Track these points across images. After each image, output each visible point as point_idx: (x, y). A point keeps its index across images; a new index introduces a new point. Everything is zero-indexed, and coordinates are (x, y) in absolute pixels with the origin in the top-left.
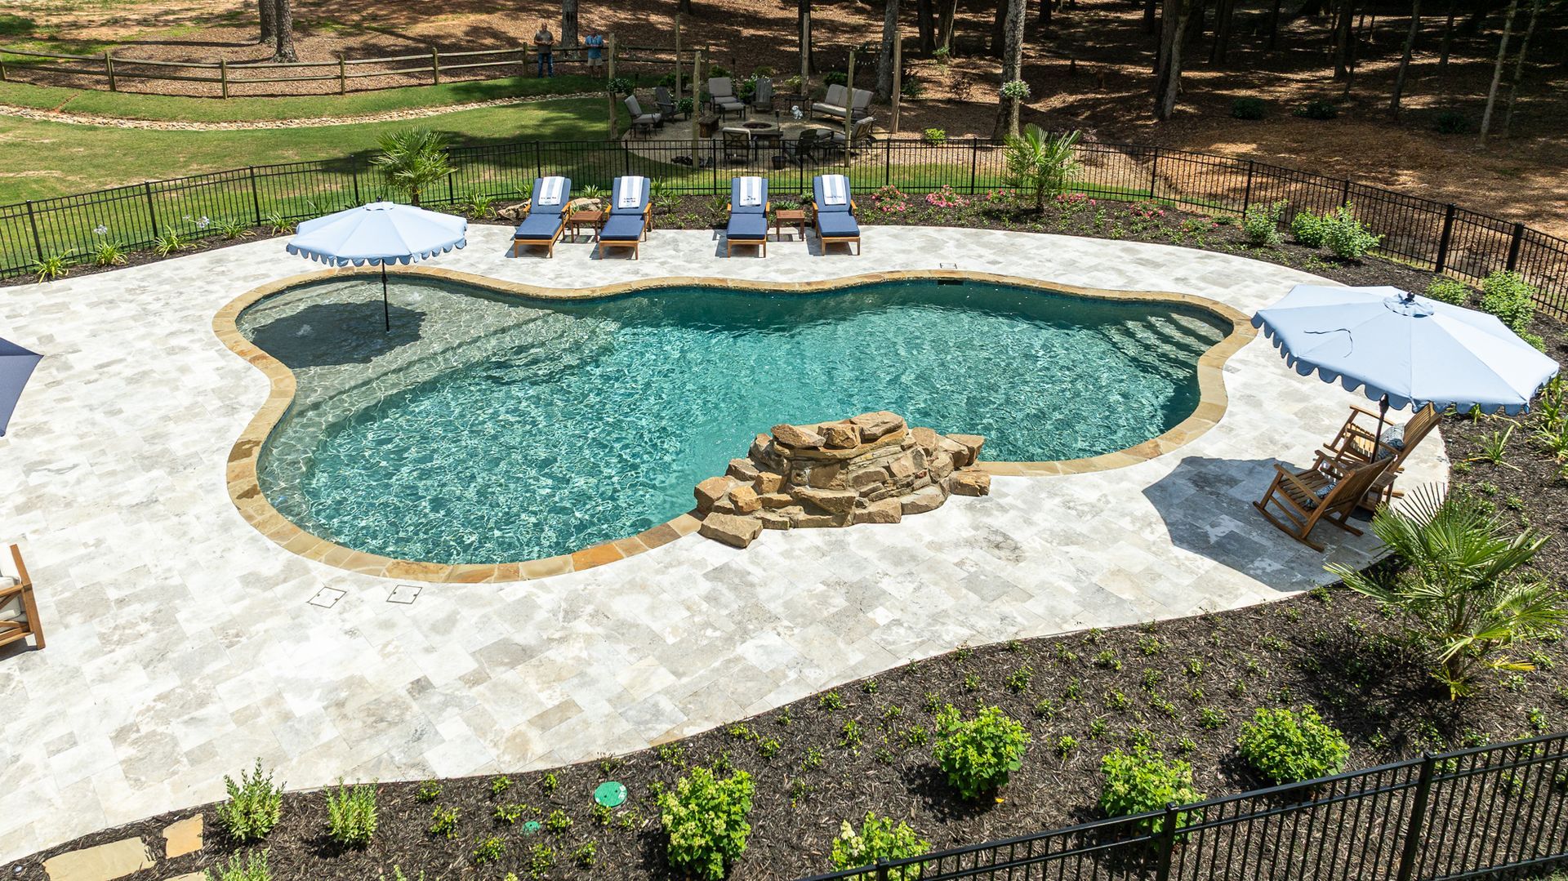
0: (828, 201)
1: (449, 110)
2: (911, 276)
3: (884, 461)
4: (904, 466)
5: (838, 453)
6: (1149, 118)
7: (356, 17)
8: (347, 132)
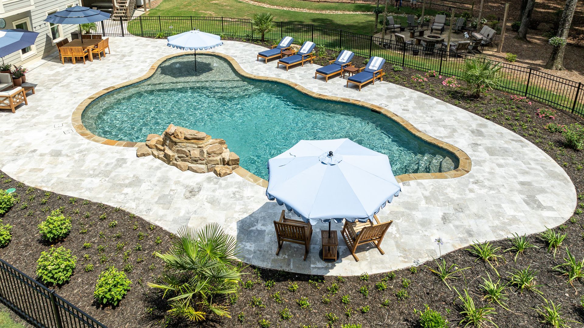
0: (370, 67)
2: (360, 104)
3: (189, 149)
8: (288, 12)
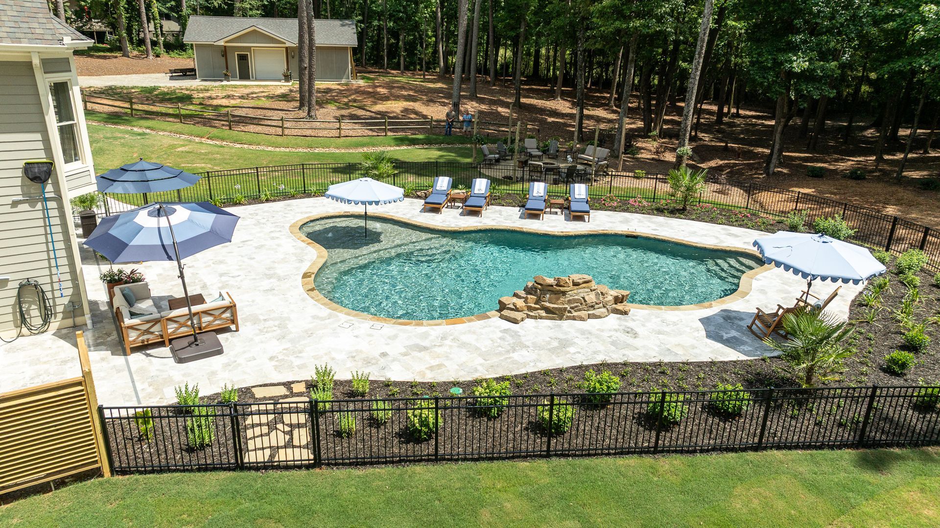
0: (577, 196)
1: (392, 149)
2: (613, 232)
3: (582, 295)
4: (591, 298)
5: (562, 289)
6: (761, 174)
7: (346, 100)
8: (342, 156)
